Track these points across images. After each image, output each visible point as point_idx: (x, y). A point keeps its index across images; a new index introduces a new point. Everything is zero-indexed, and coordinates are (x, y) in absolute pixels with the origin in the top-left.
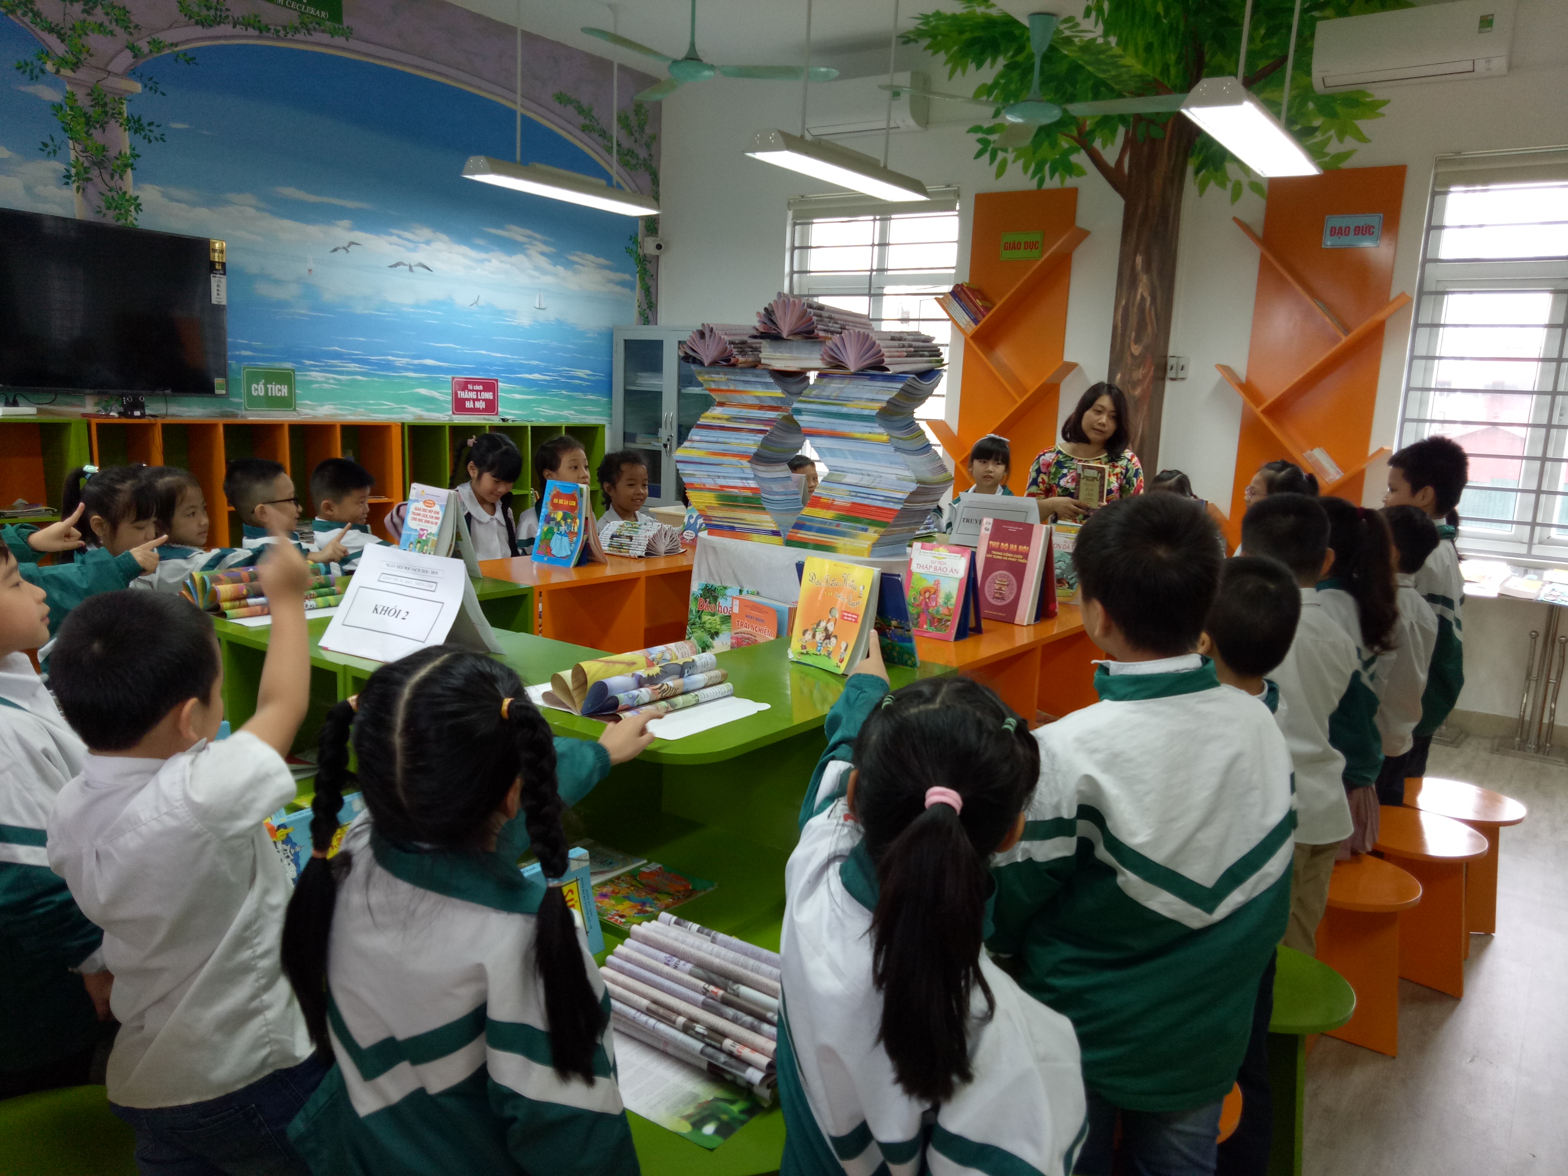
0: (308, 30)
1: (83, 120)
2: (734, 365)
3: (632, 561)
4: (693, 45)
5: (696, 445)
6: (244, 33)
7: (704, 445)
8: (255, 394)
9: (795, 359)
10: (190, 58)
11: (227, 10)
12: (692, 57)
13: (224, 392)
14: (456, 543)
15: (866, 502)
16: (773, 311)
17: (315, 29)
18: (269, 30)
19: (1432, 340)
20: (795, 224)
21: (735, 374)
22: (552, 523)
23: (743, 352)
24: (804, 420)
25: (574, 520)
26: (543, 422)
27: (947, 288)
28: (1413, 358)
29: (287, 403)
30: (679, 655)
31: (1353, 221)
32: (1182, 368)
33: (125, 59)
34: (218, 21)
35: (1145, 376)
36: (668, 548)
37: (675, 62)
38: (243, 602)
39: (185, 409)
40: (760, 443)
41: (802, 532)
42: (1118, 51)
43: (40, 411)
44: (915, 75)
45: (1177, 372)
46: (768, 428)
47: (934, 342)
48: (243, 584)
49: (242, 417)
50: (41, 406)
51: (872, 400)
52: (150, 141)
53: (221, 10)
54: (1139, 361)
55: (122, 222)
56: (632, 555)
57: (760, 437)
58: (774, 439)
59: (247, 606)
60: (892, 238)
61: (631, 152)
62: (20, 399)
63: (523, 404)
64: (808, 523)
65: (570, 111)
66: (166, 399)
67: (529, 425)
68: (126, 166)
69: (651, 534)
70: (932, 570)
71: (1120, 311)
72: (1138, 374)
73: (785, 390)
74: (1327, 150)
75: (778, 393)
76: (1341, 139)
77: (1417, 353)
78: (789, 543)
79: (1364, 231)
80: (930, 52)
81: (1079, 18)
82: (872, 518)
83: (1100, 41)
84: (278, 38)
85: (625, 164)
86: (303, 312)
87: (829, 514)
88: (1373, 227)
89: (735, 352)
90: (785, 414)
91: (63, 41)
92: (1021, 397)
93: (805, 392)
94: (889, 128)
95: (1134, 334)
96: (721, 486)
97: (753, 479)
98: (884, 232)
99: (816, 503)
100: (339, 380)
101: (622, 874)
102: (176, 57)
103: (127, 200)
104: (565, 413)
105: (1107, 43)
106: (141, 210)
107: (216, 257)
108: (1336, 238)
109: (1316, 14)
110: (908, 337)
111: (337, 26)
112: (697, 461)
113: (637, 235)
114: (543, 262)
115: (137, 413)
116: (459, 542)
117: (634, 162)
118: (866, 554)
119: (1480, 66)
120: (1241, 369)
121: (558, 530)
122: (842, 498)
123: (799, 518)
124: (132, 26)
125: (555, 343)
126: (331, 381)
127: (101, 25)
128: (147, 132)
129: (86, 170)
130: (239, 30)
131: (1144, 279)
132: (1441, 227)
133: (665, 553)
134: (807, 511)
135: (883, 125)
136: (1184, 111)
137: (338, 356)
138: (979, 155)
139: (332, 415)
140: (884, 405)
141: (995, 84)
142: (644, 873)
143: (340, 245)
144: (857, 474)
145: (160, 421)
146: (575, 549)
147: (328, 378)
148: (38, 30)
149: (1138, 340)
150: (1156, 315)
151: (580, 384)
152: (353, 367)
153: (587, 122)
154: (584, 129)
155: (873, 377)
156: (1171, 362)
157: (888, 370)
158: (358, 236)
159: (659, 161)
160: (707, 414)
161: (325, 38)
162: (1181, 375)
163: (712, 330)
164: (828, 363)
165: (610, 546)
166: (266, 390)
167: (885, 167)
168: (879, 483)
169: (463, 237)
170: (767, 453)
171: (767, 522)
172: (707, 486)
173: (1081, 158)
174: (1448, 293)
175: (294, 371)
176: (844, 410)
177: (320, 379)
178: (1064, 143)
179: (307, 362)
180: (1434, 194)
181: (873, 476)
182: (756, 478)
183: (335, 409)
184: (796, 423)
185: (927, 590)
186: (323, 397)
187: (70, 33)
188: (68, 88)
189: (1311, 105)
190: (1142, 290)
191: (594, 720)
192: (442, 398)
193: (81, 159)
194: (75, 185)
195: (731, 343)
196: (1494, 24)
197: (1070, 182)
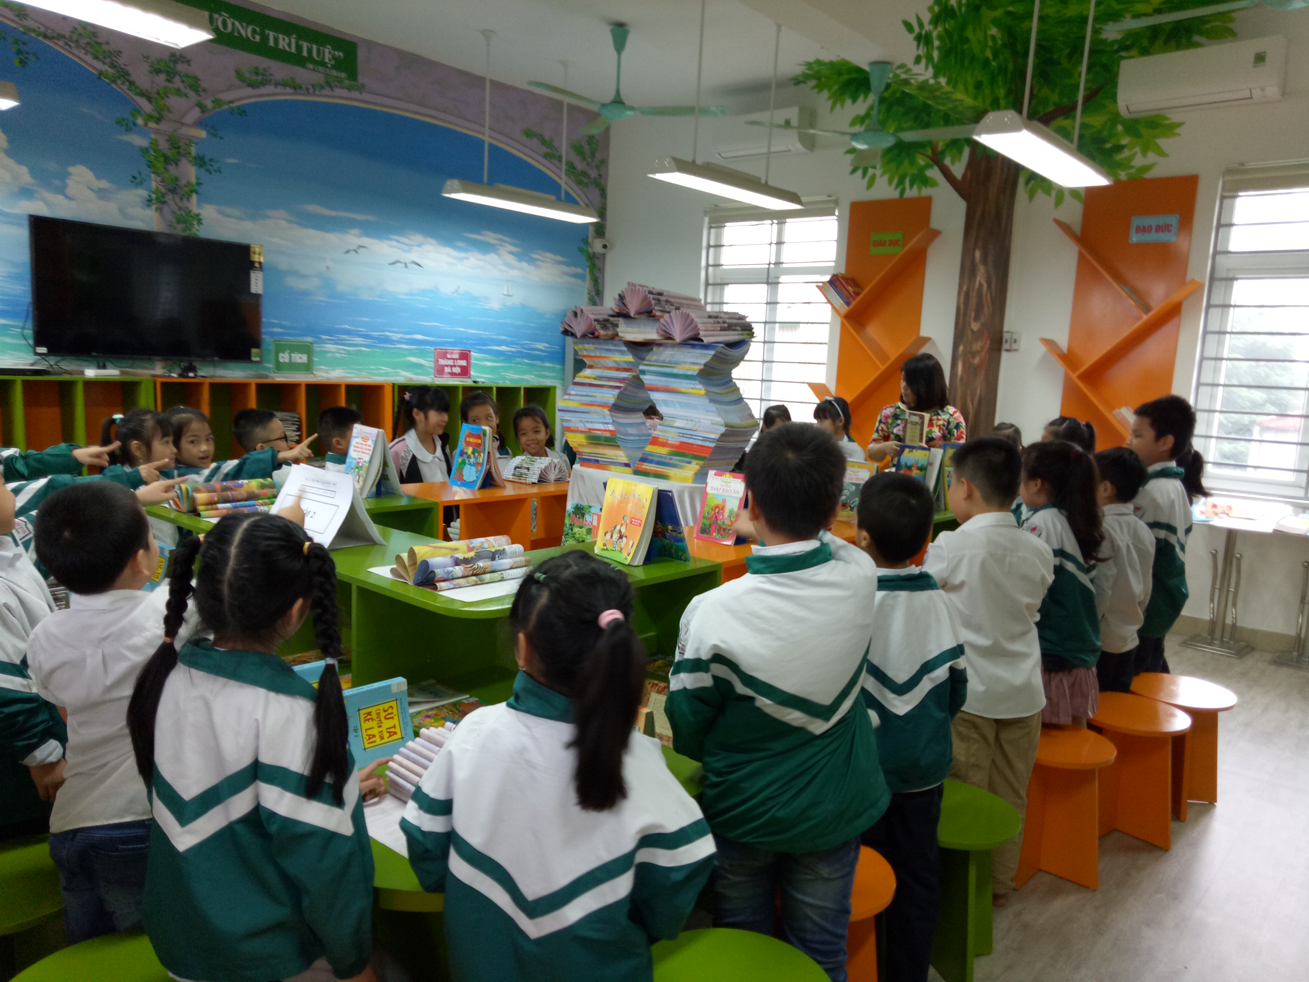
0: (331, 87)
1: (162, 159)
2: (597, 337)
3: (528, 487)
4: (618, 92)
5: (572, 397)
6: (283, 91)
7: (578, 398)
8: (281, 360)
9: (641, 332)
10: (242, 111)
11: (271, 75)
12: (618, 101)
13: (258, 359)
14: (384, 469)
15: (690, 441)
16: (624, 297)
17: (336, 87)
18: (301, 88)
19: (1224, 318)
20: (710, 228)
21: (600, 344)
22: (465, 456)
23: (604, 327)
24: (647, 379)
25: (479, 453)
26: (508, 384)
27: (827, 278)
28: (1205, 333)
29: (308, 367)
30: (496, 545)
31: (1154, 221)
32: (1015, 341)
33: (196, 114)
34: (263, 83)
35: (982, 348)
36: (558, 477)
37: (604, 105)
38: (214, 506)
39: (230, 372)
40: (616, 397)
41: (645, 464)
42: (948, 89)
43: (122, 373)
44: (802, 110)
45: (1011, 345)
46: (622, 385)
47: (748, 320)
48: (214, 494)
49: (273, 378)
50: (122, 369)
51: (694, 364)
52: (210, 173)
53: (266, 75)
54: (977, 335)
55: (187, 233)
56: (527, 482)
57: (616, 392)
58: (626, 392)
59: (217, 509)
60: (786, 238)
61: (584, 173)
62: (108, 364)
63: (492, 370)
64: (650, 458)
65: (535, 143)
66: (214, 364)
67: (494, 386)
68: (192, 191)
69: (543, 466)
70: (721, 491)
71: (963, 294)
72: (977, 346)
73: (635, 355)
74: (1133, 164)
75: (630, 358)
76: (1144, 155)
77: (1210, 328)
78: (637, 472)
79: (1165, 228)
80: (816, 90)
81: (910, 63)
82: (694, 453)
83: (932, 81)
84: (308, 93)
85: (579, 183)
86: (321, 299)
87: (664, 451)
88: (1171, 226)
89: (598, 327)
90: (634, 374)
91: (150, 102)
92: (883, 364)
93: (648, 357)
94: (769, 153)
95: (973, 314)
96: (589, 429)
97: (612, 424)
98: (780, 233)
99: (655, 441)
100: (348, 351)
101: (448, 704)
102: (232, 111)
103: (191, 217)
104: (527, 377)
105: (940, 83)
106: (201, 223)
107: (256, 258)
108: (1140, 235)
109: (1123, 54)
110: (723, 315)
111: (353, 83)
112: (572, 410)
113: (587, 237)
114: (511, 259)
115: (191, 375)
116: (386, 468)
117: (586, 180)
118: (690, 481)
119: (1257, 94)
120: (1063, 341)
121: (469, 461)
122: (673, 438)
123: (644, 454)
124: (200, 89)
125: (520, 323)
126: (342, 351)
127: (179, 90)
128: (209, 167)
129: (163, 195)
130: (279, 89)
131: (981, 269)
132: (1231, 225)
133: (555, 481)
134: (650, 448)
135: (765, 150)
136: (976, 138)
137: (348, 332)
138: (854, 171)
139: (342, 377)
140: (702, 367)
141: (867, 115)
142: (464, 703)
143: (351, 248)
144: (683, 419)
145: (208, 381)
146: (480, 475)
147: (339, 349)
148: (132, 94)
149: (976, 319)
150: (991, 297)
151: (539, 355)
152: (359, 340)
153: (549, 151)
154: (546, 156)
155: (693, 346)
156: (1006, 336)
157: (702, 341)
158: (365, 241)
159: (607, 179)
160: (581, 374)
161: (344, 93)
162: (1014, 346)
163: (582, 311)
164: (662, 335)
165: (514, 475)
166: (291, 357)
167: (766, 183)
168: (699, 427)
169: (447, 241)
170: (622, 404)
171: (621, 456)
172: (580, 429)
173: (934, 173)
174: (1237, 279)
175: (312, 343)
176: (675, 371)
177: (333, 350)
178: (921, 161)
179: (324, 337)
180: (1223, 198)
181: (694, 421)
182: (614, 422)
183: (345, 373)
184: (641, 380)
185: (717, 507)
186: (335, 363)
187: (156, 96)
188: (153, 136)
189: (1120, 128)
190: (980, 278)
191: (421, 588)
192: (428, 365)
193: (160, 187)
194: (154, 207)
195: (596, 320)
196: (1267, 60)
197: (926, 192)
